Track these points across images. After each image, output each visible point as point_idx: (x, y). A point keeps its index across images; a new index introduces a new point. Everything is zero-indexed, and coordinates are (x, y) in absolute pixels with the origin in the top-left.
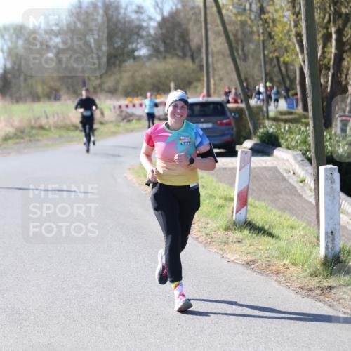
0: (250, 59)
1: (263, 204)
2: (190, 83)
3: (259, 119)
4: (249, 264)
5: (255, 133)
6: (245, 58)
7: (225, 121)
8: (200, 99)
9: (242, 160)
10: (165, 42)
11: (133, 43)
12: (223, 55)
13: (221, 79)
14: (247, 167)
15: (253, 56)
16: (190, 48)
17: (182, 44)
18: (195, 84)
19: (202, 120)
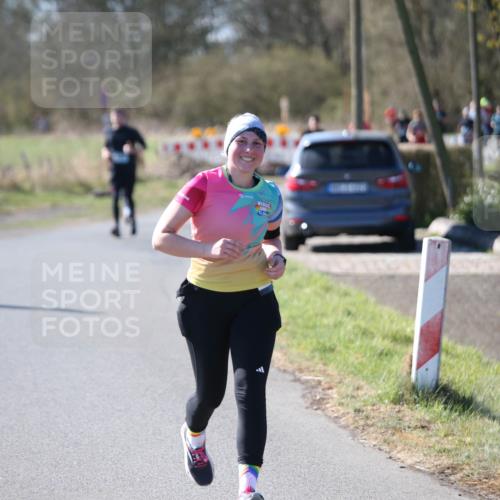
0: (447, 53)
1: (472, 350)
2: (320, 100)
3: (462, 176)
4: (443, 474)
5: (455, 203)
6: (436, 49)
7: (393, 179)
8: (344, 134)
9: (431, 260)
10: (269, 15)
11: (203, 16)
12: (390, 42)
13: (385, 93)
14: (441, 274)
15: (451, 44)
16: (322, 28)
17: (305, 19)
18: (331, 101)
19: (347, 176)
